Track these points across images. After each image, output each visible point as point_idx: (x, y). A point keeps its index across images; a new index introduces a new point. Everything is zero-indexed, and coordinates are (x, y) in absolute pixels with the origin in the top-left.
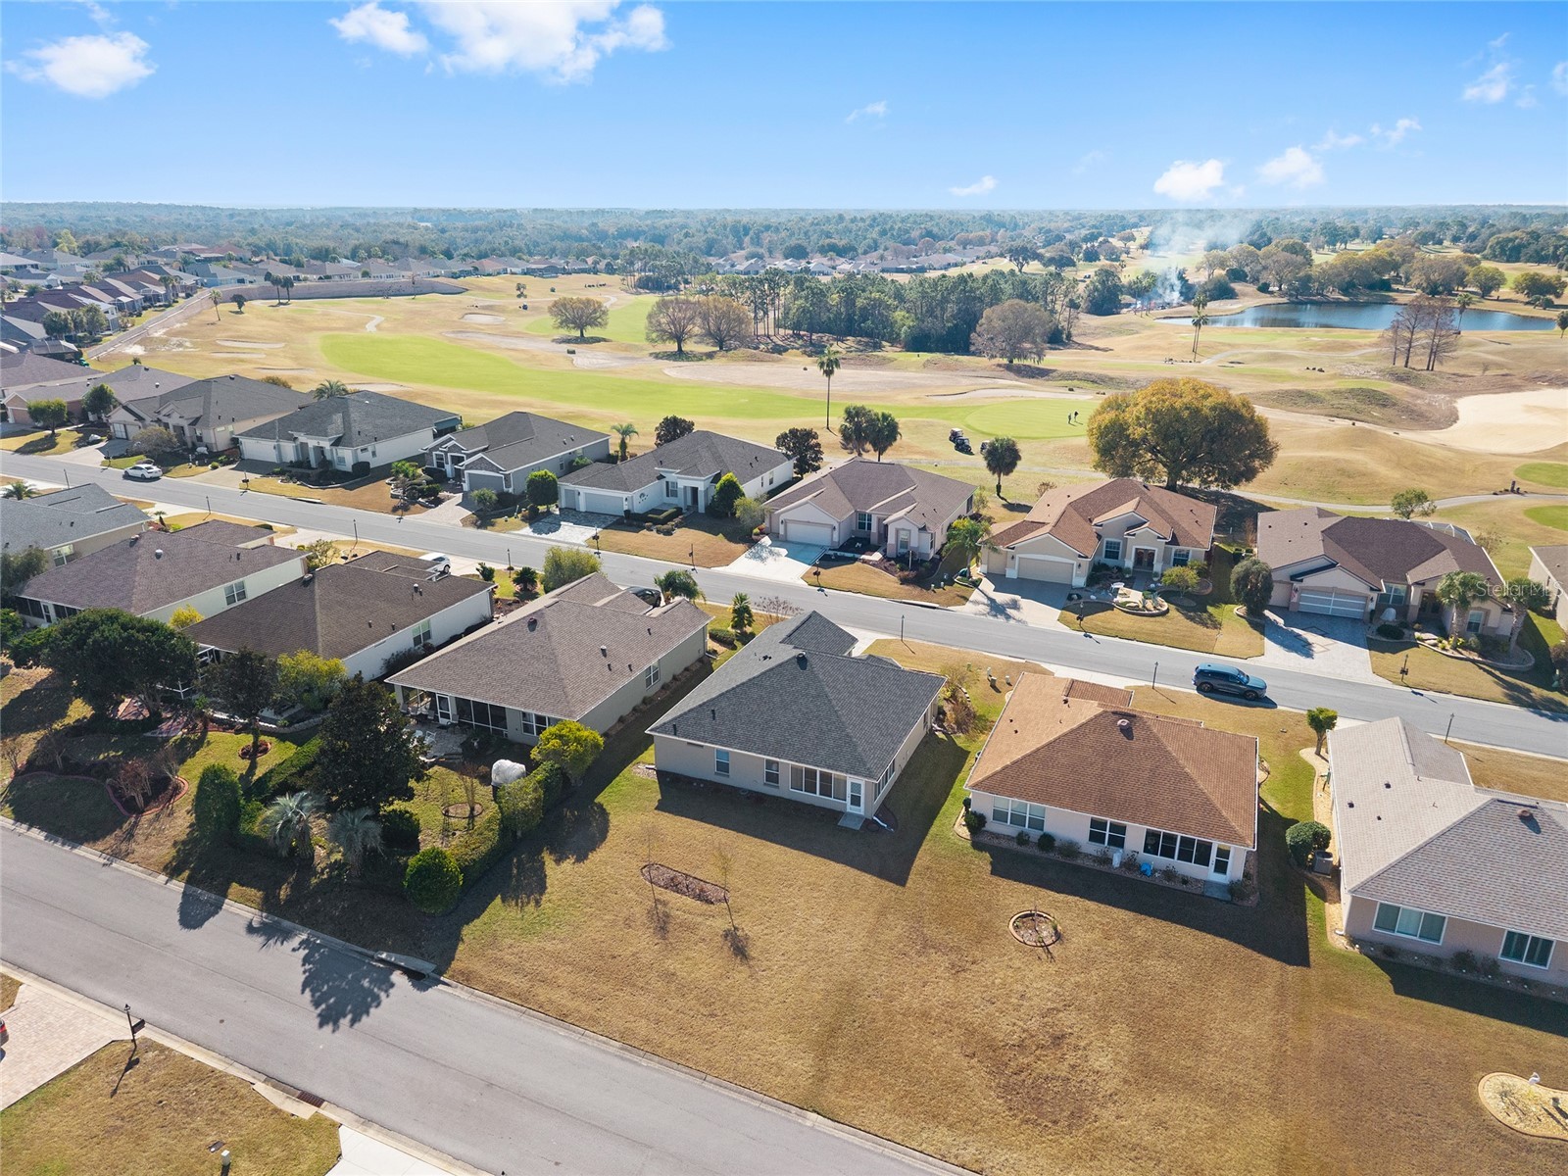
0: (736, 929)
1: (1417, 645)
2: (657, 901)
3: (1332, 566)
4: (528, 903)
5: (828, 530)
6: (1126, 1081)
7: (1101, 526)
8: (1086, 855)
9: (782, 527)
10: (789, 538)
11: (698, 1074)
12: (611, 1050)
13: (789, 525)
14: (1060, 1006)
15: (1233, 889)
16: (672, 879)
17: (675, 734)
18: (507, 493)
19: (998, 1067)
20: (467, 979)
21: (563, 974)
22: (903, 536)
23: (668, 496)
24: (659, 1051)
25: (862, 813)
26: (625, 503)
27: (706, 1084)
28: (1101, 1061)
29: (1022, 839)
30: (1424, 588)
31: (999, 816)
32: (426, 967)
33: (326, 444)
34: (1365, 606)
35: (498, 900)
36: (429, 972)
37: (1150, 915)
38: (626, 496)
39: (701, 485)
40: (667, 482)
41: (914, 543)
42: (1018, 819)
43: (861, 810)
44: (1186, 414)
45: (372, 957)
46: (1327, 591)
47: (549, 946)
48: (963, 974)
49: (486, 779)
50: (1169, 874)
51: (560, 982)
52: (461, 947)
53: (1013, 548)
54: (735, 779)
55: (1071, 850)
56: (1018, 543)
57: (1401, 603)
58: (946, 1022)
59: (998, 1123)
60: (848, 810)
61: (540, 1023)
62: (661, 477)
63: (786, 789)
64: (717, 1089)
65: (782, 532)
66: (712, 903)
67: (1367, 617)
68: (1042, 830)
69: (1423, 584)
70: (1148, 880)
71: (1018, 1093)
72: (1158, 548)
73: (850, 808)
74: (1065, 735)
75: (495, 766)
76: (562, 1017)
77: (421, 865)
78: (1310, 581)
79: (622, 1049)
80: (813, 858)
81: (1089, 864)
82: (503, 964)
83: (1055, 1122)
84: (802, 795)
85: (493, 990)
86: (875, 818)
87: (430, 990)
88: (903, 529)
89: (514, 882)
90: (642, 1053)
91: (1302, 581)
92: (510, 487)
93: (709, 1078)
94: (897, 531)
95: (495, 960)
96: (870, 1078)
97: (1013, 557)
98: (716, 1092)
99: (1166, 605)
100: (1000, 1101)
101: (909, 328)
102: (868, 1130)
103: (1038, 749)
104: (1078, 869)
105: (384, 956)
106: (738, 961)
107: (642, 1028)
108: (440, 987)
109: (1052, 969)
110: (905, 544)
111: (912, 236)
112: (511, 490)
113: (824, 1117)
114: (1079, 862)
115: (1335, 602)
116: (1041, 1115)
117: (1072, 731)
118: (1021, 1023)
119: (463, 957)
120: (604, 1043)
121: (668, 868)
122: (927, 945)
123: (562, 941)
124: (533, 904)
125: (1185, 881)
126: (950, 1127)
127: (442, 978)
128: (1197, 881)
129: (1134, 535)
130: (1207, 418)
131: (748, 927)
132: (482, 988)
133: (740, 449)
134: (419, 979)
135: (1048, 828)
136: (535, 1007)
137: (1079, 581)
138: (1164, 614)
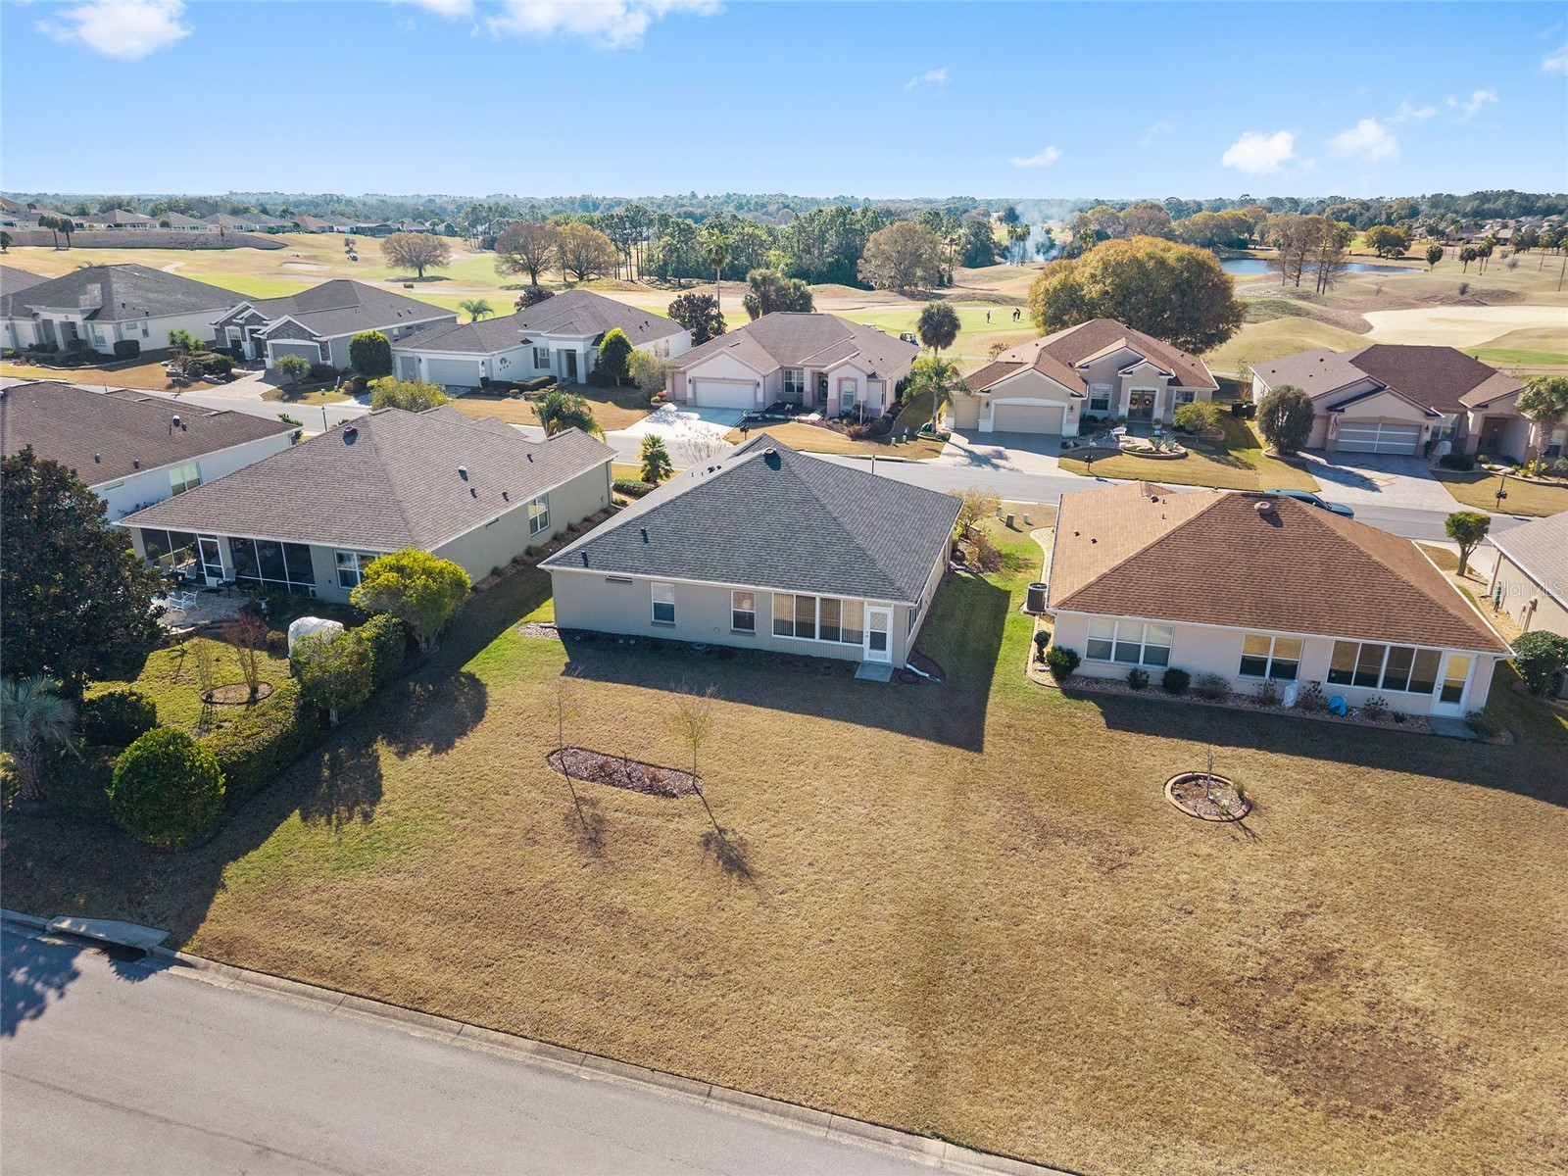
0: (721, 831)
1: (1492, 475)
2: (579, 800)
3: (1380, 389)
4: (350, 818)
5: (750, 389)
6: (1473, 1022)
7: (1087, 367)
8: (1238, 696)
9: (689, 387)
10: (700, 403)
11: (694, 1085)
12: (518, 1056)
13: (700, 386)
14: (1302, 907)
15: (1472, 722)
16: (601, 767)
17: (586, 566)
18: (325, 365)
19: (1244, 1021)
20: (228, 952)
21: (417, 930)
22: (847, 387)
23: (536, 367)
24: (613, 1050)
25: (888, 660)
26: (482, 368)
27: (712, 1104)
28: (1414, 992)
29: (1136, 680)
30: (1486, 412)
31: (1100, 650)
32: (148, 937)
33: (77, 318)
34: (1418, 438)
35: (295, 817)
36: (151, 945)
37: (1375, 765)
38: (483, 358)
39: (580, 348)
40: (535, 349)
41: (861, 397)
42: (1127, 652)
43: (886, 657)
44: (1151, 264)
45: (43, 930)
46: (1371, 423)
47: (389, 884)
48: (1122, 873)
49: (278, 649)
50: (1373, 711)
51: (412, 941)
52: (220, 898)
53: (989, 392)
54: (686, 628)
55: (1214, 688)
56: (995, 386)
57: (1457, 434)
58: (1123, 951)
59: (1286, 1121)
60: (866, 658)
61: (372, 1020)
62: (526, 342)
63: (765, 637)
64: (736, 1110)
65: (690, 395)
66: (674, 796)
67: (1421, 452)
68: (1166, 665)
69: (1486, 406)
70: (1345, 720)
71: (1297, 1062)
72: (1159, 389)
73: (869, 655)
74: (1182, 528)
75: (292, 627)
76: (417, 1005)
77: (138, 757)
78: (1353, 411)
79: (538, 1052)
80: (827, 723)
81: (1247, 706)
82: (300, 921)
83: (1386, 1108)
84: (795, 643)
85: (277, 969)
86: (909, 666)
87: (152, 977)
88: (848, 379)
89: (324, 789)
90: (578, 1056)
91: (1343, 411)
92: (327, 358)
93: (717, 1091)
94: (840, 381)
95: (285, 915)
96: (1023, 1060)
97: (988, 404)
98: (737, 1118)
99: (1183, 450)
100: (1273, 1079)
101: (787, 265)
102: (1049, 1162)
103: (1146, 550)
104: (1233, 714)
105: (65, 925)
106: (735, 880)
107: (575, 1009)
108: (175, 970)
109: (1263, 853)
110: (849, 398)
111: (770, 210)
112: (329, 363)
113: (957, 1145)
114: (1230, 704)
115: (1383, 437)
116: (1354, 1097)
117: (1190, 523)
118: (1250, 941)
119: (222, 916)
120: (502, 1044)
121: (593, 752)
122: (1046, 834)
123: (413, 874)
124: (358, 819)
125: (1399, 718)
126: (1202, 1138)
127: (178, 955)
128: (1418, 717)
129: (1131, 373)
130: (1173, 269)
131: (740, 826)
132: (258, 965)
133: (626, 312)
134: (130, 960)
135: (1175, 661)
136: (364, 991)
137: (1071, 429)
138: (1185, 455)
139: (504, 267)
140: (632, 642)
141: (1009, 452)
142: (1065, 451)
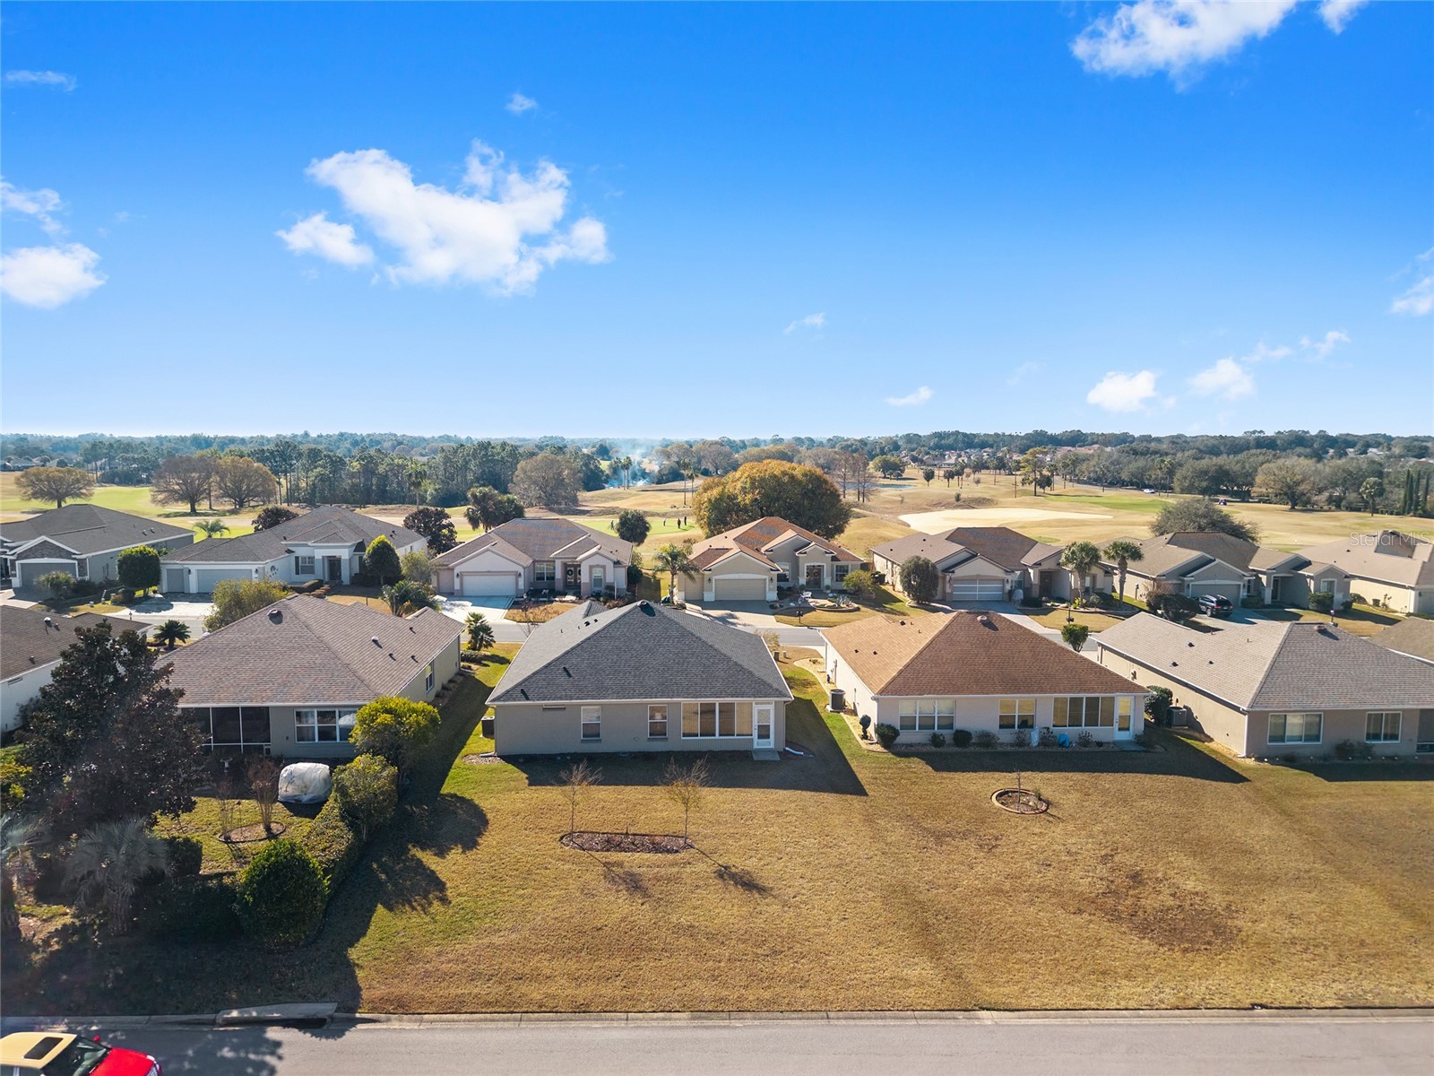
0: (725, 868)
1: (1055, 609)
2: (605, 864)
3: (974, 556)
4: (430, 904)
5: (512, 579)
6: (1228, 893)
7: (772, 551)
8: (1002, 744)
9: (457, 581)
10: (466, 593)
11: (814, 1014)
12: (679, 1023)
14: (1108, 851)
15: (1139, 740)
16: (608, 841)
17: (527, 699)
18: (83, 581)
19: (1114, 916)
20: (401, 1006)
21: (544, 964)
22: (598, 573)
23: (297, 573)
24: (746, 1005)
25: (772, 746)
26: (254, 575)
27: (832, 1022)
28: (1190, 885)
29: (936, 741)
30: (1040, 568)
31: (908, 724)
32: (325, 1009)
34: (1003, 588)
35: (380, 909)
36: (330, 1013)
37: (1102, 772)
39: (344, 553)
40: (297, 558)
41: (609, 579)
42: (926, 724)
43: (770, 743)
44: (786, 479)
45: (213, 1023)
46: (972, 579)
47: (497, 940)
48: (998, 850)
49: (273, 796)
50: (1085, 741)
51: (548, 972)
52: (360, 974)
53: (710, 570)
54: (610, 743)
55: (986, 739)
56: (714, 564)
57: (1023, 583)
58: (1025, 892)
59: (1165, 960)
60: (756, 746)
61: (555, 1025)
62: (289, 551)
64: (852, 1022)
65: (457, 587)
66: (677, 851)
67: (1006, 597)
68: (952, 728)
69: (1040, 564)
70: (1070, 750)
71: (1152, 931)
72: (827, 565)
73: (758, 744)
74: (937, 636)
75: (284, 773)
76: (582, 1009)
78: (960, 572)
79: (694, 1018)
80: (755, 791)
81: (1009, 749)
82: (445, 976)
83: (1209, 943)
85: (454, 1007)
86: (787, 749)
87: (347, 1033)
88: (598, 566)
89: (390, 886)
90: (724, 1015)
91: (953, 572)
92: (86, 574)
93: (832, 1015)
94: (591, 567)
95: (427, 974)
96: (1006, 960)
97: (710, 580)
98: (856, 1025)
99: (856, 606)
100: (1146, 941)
102: (1054, 1007)
103: (921, 652)
104: (1005, 754)
105: (235, 1014)
106: (757, 895)
107: (701, 989)
108: (360, 1026)
109: (1070, 827)
110: (598, 581)
112: (87, 578)
113: (998, 1010)
114: (1000, 749)
115: (981, 589)
116: (1191, 941)
117: (941, 632)
118: (1091, 874)
119: (371, 983)
120: (664, 1019)
121: (593, 833)
122: (940, 837)
123: (512, 930)
124: (436, 903)
125: (1100, 744)
126: (1127, 977)
127: (358, 1015)
128: (1109, 743)
129: (805, 553)
130: (801, 481)
131: (739, 863)
132: (434, 1009)
134: (318, 1026)
135: (958, 725)
136: (535, 1009)
137: (772, 595)
138: (858, 609)
139: (161, 497)
140: (569, 758)
141: (737, 614)
142: (776, 611)
